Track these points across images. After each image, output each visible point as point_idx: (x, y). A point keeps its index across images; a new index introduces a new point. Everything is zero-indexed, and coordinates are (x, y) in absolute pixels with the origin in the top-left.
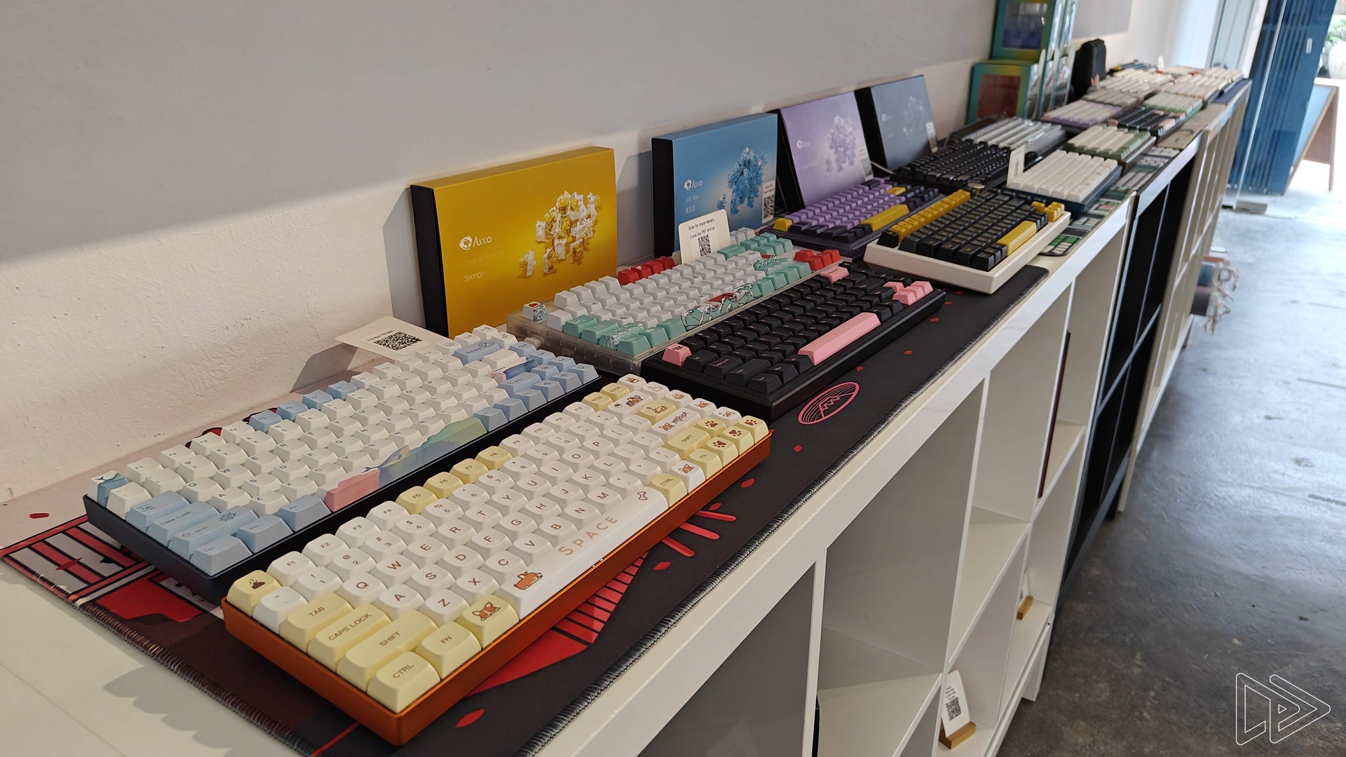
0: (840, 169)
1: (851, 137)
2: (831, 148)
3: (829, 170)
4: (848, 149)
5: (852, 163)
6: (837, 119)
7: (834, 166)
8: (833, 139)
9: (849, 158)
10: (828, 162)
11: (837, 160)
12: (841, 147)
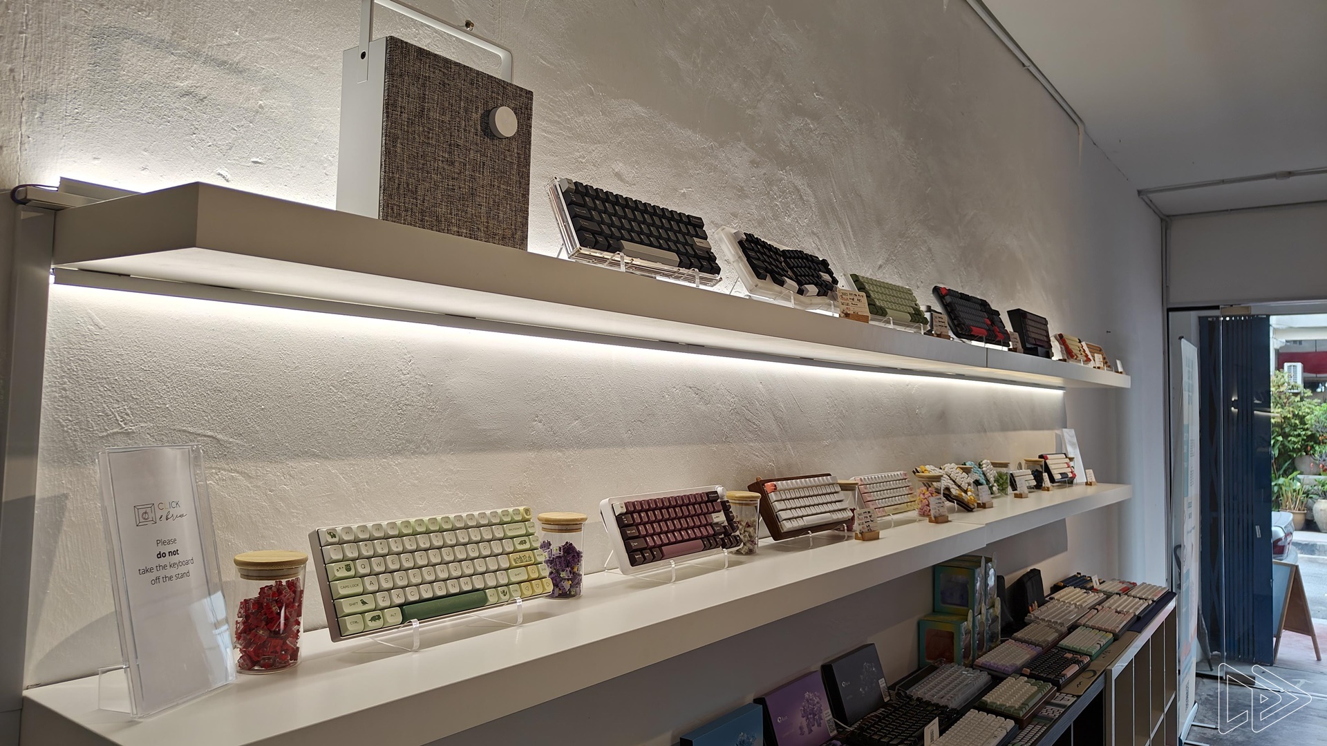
0: (811, 731)
1: (819, 705)
2: (803, 717)
3: (802, 734)
4: (816, 715)
5: (819, 725)
6: (806, 695)
7: (806, 730)
8: (804, 711)
9: (817, 721)
10: (801, 728)
11: (808, 725)
12: (810, 714)
